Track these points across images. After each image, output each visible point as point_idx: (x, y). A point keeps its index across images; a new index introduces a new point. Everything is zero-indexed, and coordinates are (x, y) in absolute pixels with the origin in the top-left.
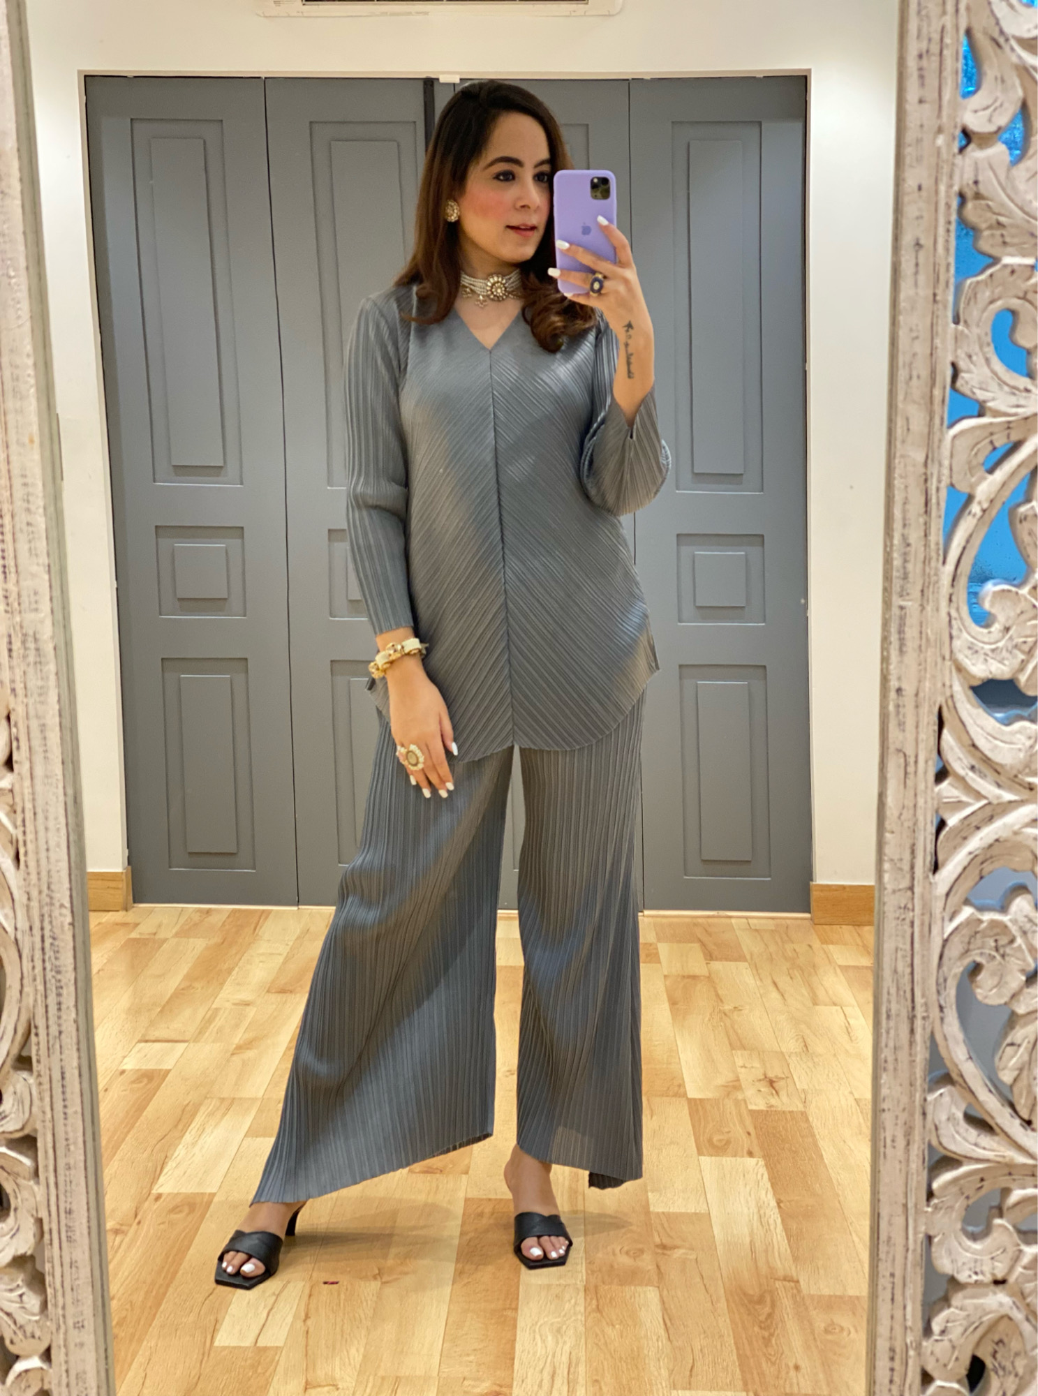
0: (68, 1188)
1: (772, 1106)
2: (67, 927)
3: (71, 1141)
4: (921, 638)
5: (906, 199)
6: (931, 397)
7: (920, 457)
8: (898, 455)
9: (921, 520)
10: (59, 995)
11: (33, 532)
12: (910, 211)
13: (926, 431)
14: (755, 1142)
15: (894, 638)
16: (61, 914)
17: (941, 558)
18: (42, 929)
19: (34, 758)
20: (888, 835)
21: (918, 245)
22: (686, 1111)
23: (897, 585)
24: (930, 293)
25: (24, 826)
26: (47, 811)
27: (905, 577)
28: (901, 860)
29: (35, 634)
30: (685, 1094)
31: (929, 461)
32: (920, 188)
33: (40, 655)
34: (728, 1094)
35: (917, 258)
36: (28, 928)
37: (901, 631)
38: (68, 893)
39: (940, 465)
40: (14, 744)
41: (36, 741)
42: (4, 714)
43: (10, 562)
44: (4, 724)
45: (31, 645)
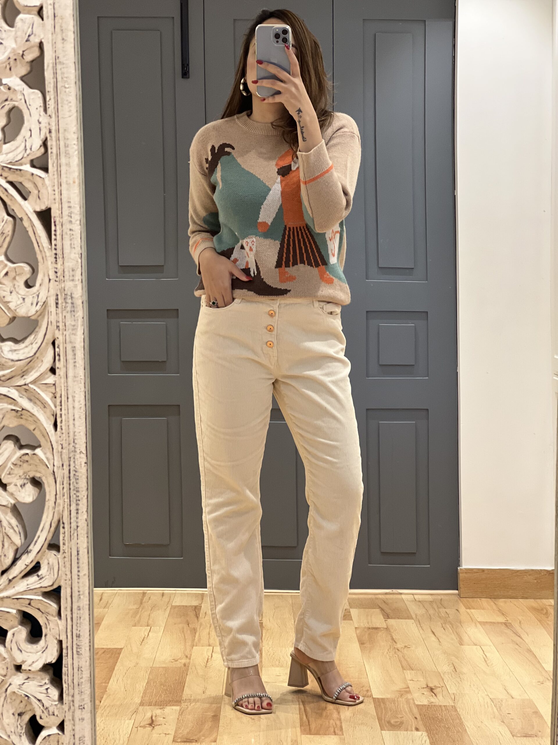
0: (79, 622)
2: (83, 464)
3: (81, 593)
10: (77, 505)
11: (73, 235)
16: (80, 458)
18: (69, 465)
19: (68, 366)
25: (61, 405)
26: (75, 397)
29: (71, 294)
33: (74, 307)
36: (61, 465)
38: (85, 445)
40: (57, 358)
41: (70, 356)
42: (52, 341)
43: (59, 252)
44: (51, 347)
45: (69, 301)
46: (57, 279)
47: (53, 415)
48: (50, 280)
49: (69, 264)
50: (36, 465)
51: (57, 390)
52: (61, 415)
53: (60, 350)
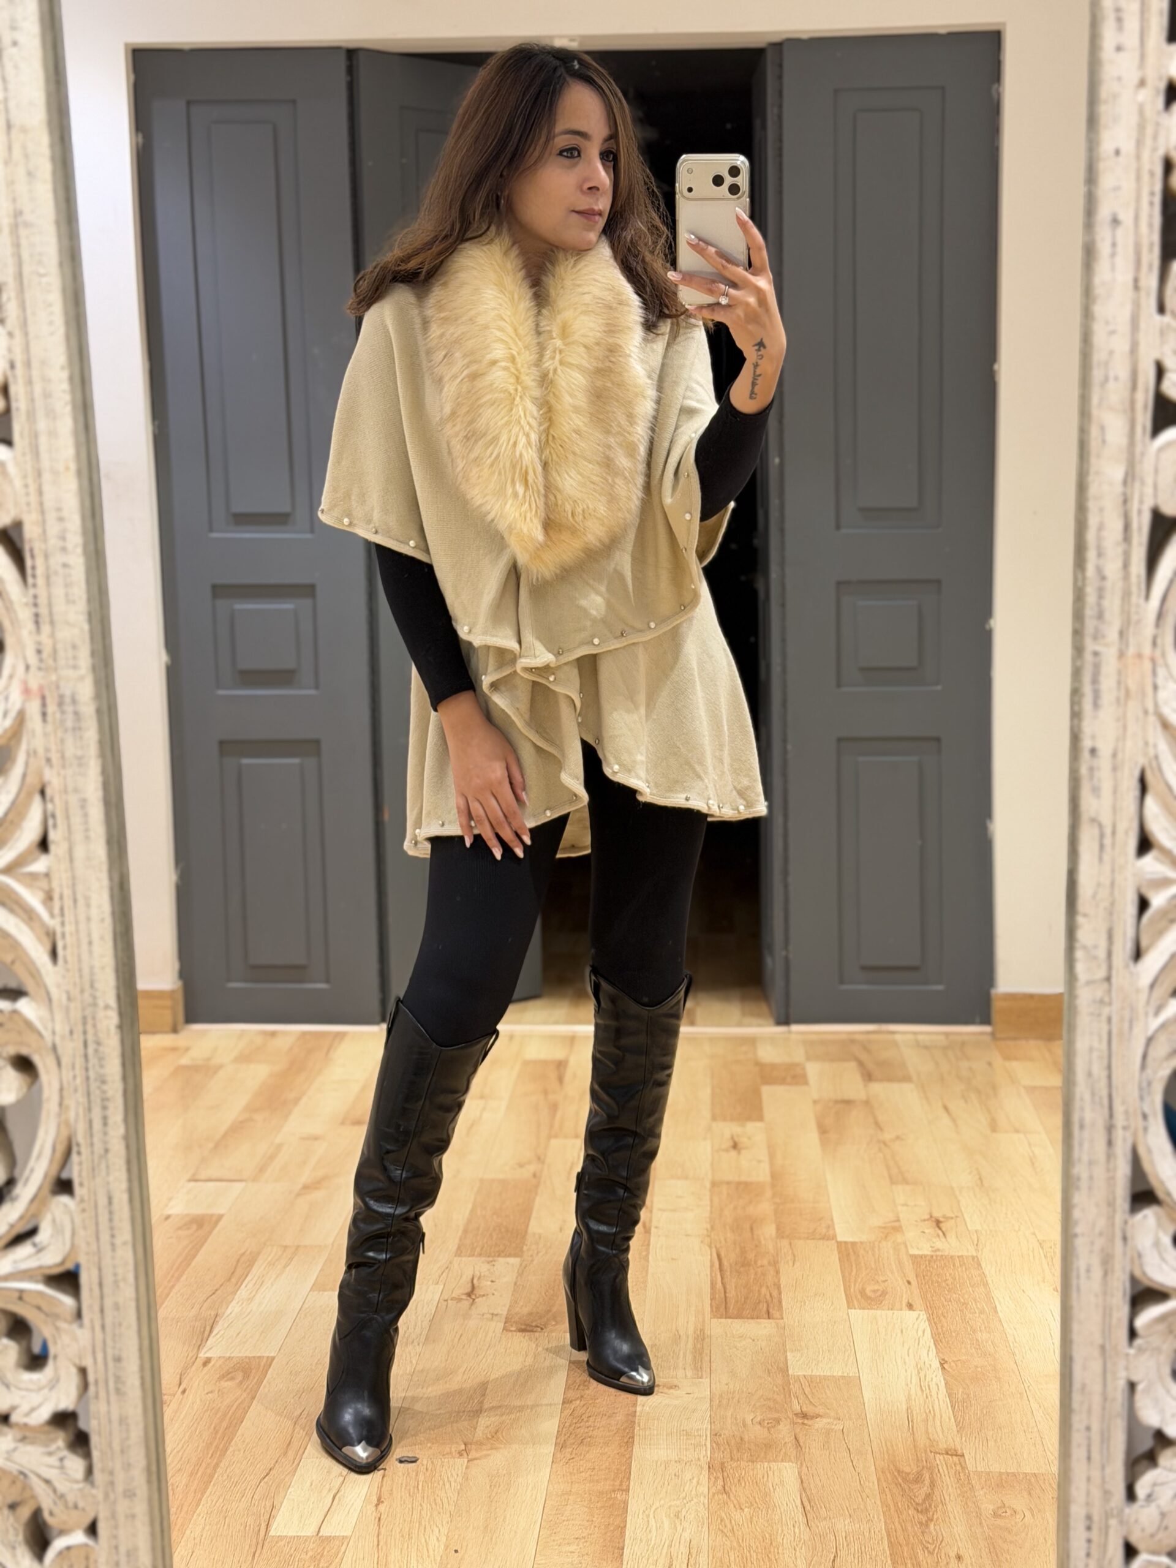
0: (117, 1331)
1: (938, 1250)
2: (116, 1032)
3: (120, 1277)
4: (1119, 688)
5: (1102, 166)
6: (1132, 403)
7: (1117, 473)
8: (1093, 470)
9: (1120, 550)
10: (104, 1108)
11: (70, 575)
12: (1107, 181)
13: (1123, 441)
14: (916, 1292)
15: (1087, 689)
16: (106, 1017)
17: (1143, 593)
18: (85, 1033)
19: (73, 838)
20: (1080, 919)
21: (1115, 221)
22: (835, 1257)
23: (1090, 624)
24: (1129, 277)
25: (63, 915)
26: (90, 898)
27: (1100, 616)
28: (1096, 947)
29: (73, 695)
30: (834, 1237)
31: (1129, 480)
32: (1117, 152)
33: (79, 720)
34: (886, 1237)
35: (1114, 236)
36: (68, 1032)
37: (1095, 681)
39: (1143, 483)
40: (50, 822)
41: (76, 820)
42: (38, 787)
43: (43, 611)
44: (37, 798)
45: (69, 709)
46: (43, 665)
47: (48, 934)
48: (27, 668)
49: (65, 634)
50: (20, 1033)
51: (55, 884)
52: (63, 935)
53: (56, 806)
